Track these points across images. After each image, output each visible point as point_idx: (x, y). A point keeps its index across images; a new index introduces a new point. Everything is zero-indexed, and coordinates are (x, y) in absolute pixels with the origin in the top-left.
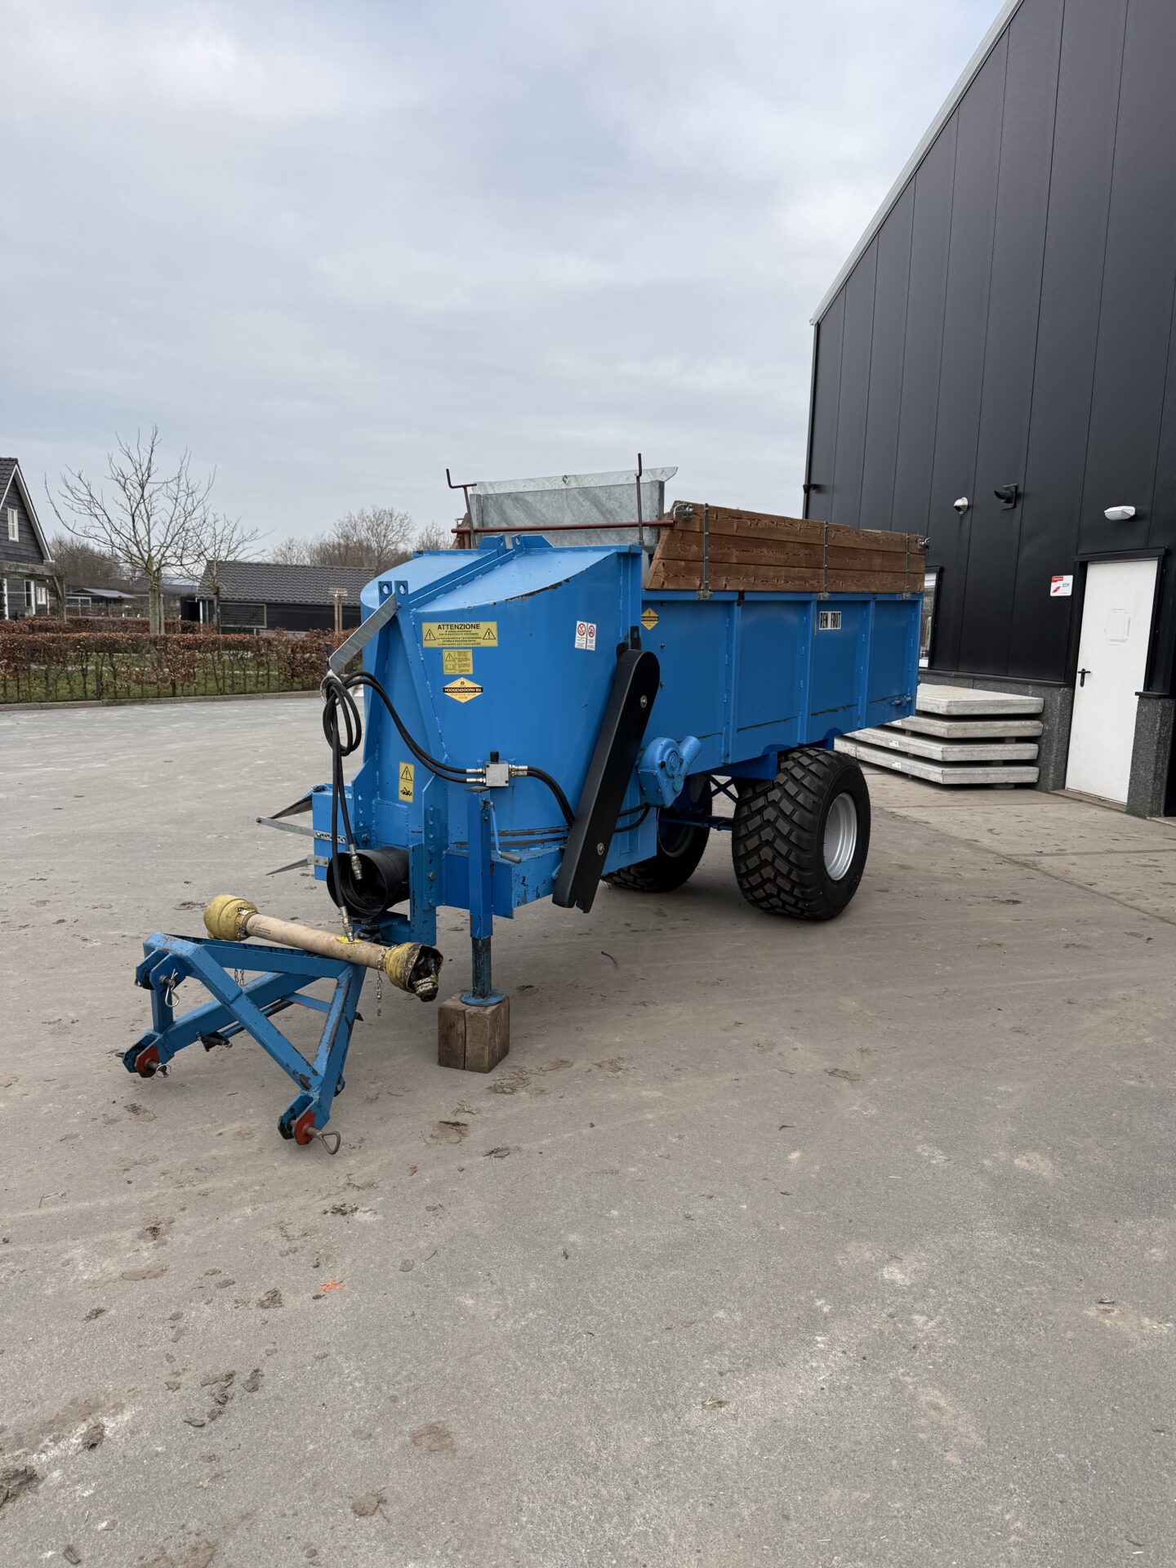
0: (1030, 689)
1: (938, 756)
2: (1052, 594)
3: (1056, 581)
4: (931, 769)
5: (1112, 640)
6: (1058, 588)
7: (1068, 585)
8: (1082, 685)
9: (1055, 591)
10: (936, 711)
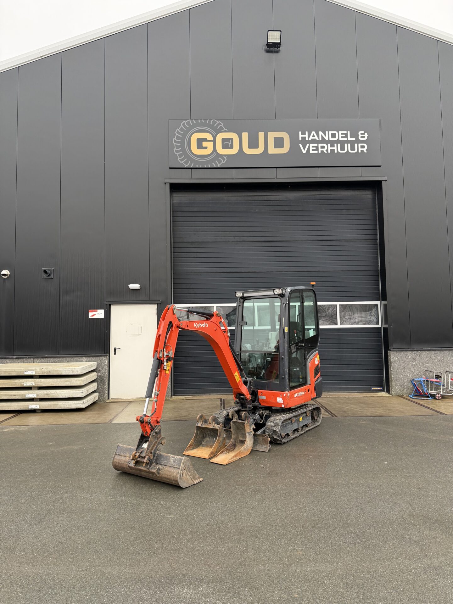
0: (84, 359)
2: (90, 317)
3: (93, 312)
5: (131, 335)
6: (95, 314)
7: (101, 314)
8: (115, 354)
9: (92, 316)
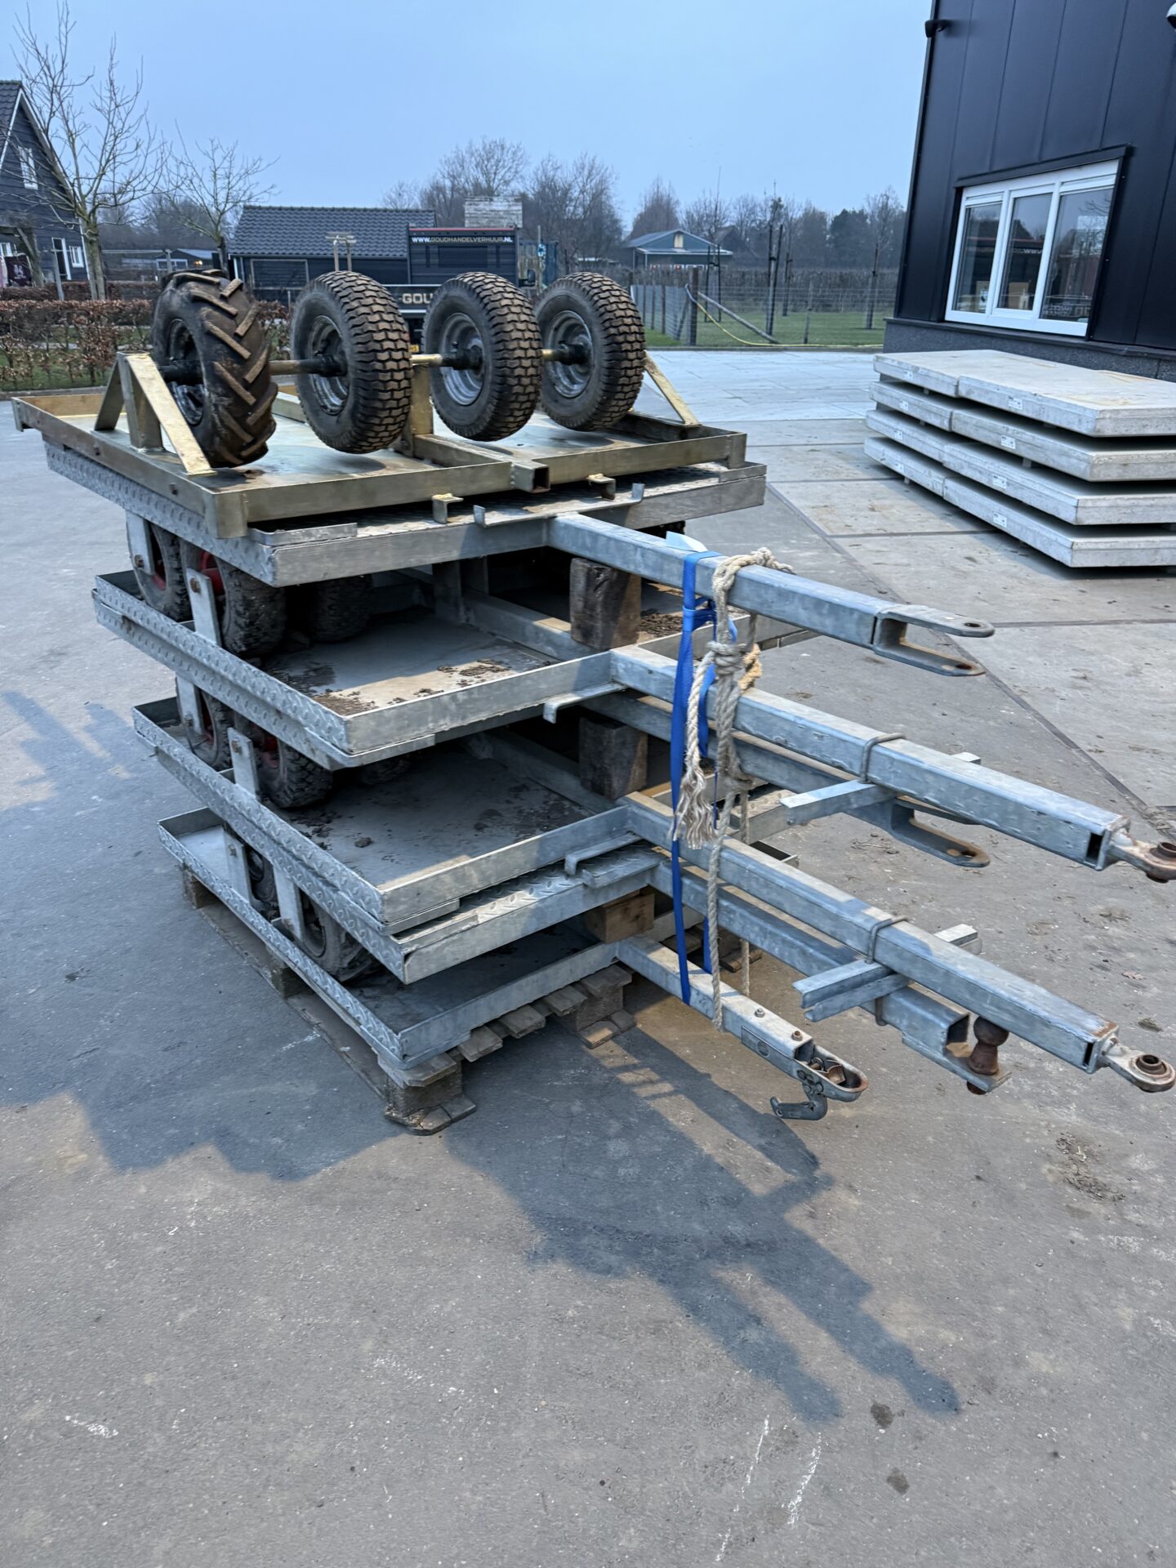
1: (1068, 516)
4: (1053, 537)
10: (1076, 428)
